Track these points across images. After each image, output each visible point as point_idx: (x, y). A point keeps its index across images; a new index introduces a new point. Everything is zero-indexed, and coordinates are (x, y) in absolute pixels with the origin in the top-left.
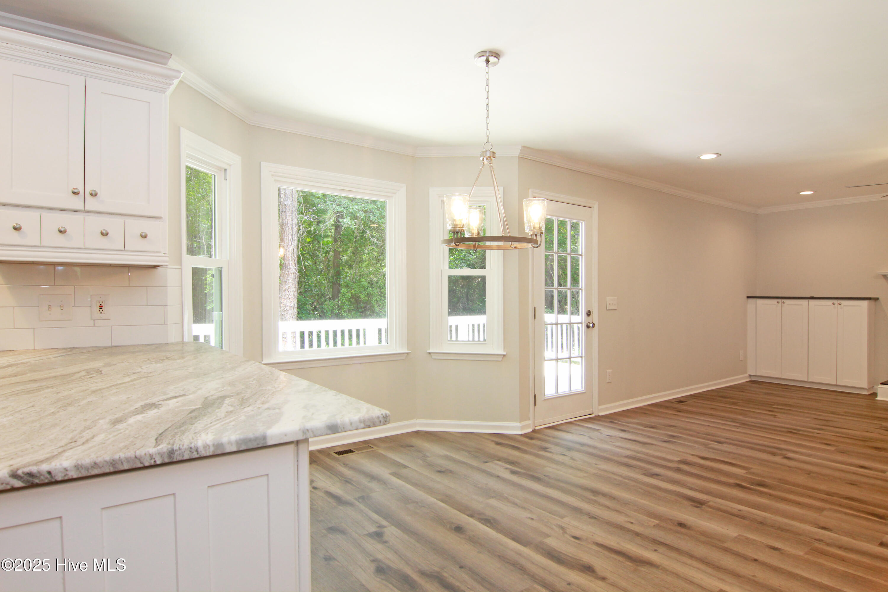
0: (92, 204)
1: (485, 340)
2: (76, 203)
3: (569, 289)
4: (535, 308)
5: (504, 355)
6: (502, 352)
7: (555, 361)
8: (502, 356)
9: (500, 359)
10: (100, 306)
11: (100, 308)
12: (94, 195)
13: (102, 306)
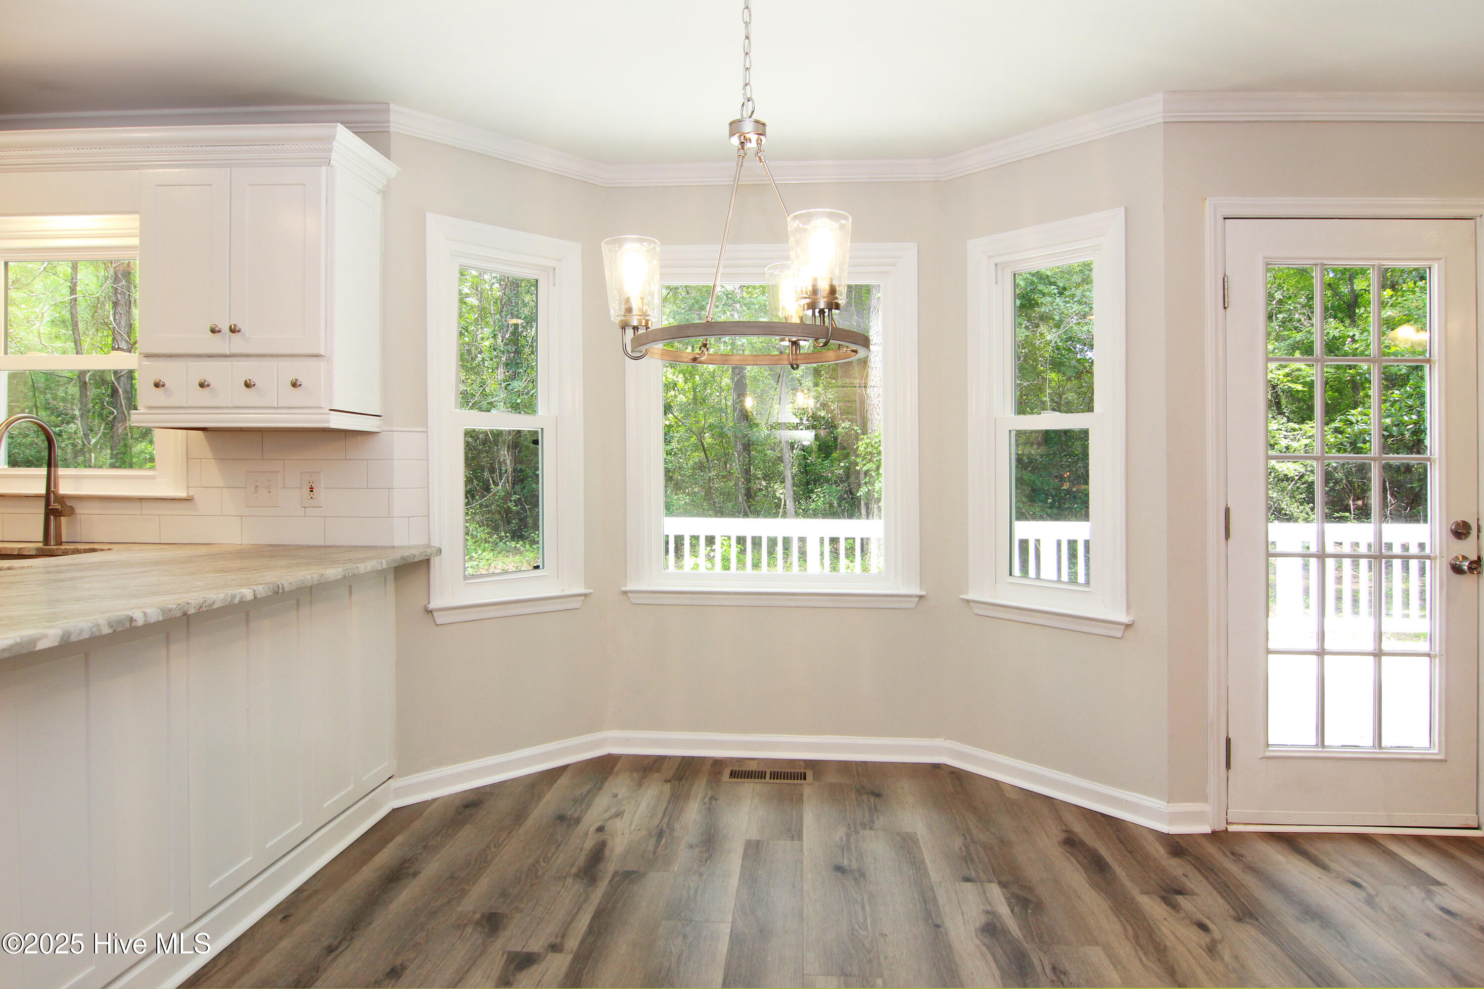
0: (236, 344)
1: (1087, 582)
2: (218, 345)
3: (1374, 459)
4: (1227, 511)
5: (1128, 626)
6: (1123, 618)
7: (1315, 657)
8: (1124, 627)
9: (1119, 634)
10: (310, 488)
11: (311, 491)
12: (233, 330)
13: (313, 488)
